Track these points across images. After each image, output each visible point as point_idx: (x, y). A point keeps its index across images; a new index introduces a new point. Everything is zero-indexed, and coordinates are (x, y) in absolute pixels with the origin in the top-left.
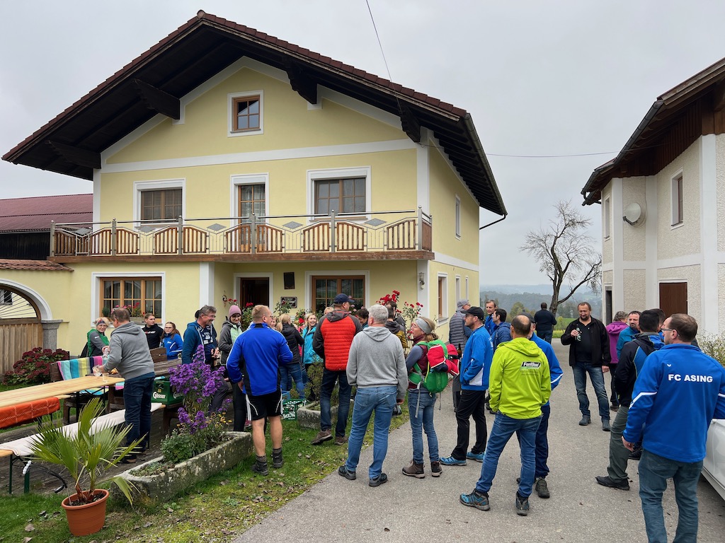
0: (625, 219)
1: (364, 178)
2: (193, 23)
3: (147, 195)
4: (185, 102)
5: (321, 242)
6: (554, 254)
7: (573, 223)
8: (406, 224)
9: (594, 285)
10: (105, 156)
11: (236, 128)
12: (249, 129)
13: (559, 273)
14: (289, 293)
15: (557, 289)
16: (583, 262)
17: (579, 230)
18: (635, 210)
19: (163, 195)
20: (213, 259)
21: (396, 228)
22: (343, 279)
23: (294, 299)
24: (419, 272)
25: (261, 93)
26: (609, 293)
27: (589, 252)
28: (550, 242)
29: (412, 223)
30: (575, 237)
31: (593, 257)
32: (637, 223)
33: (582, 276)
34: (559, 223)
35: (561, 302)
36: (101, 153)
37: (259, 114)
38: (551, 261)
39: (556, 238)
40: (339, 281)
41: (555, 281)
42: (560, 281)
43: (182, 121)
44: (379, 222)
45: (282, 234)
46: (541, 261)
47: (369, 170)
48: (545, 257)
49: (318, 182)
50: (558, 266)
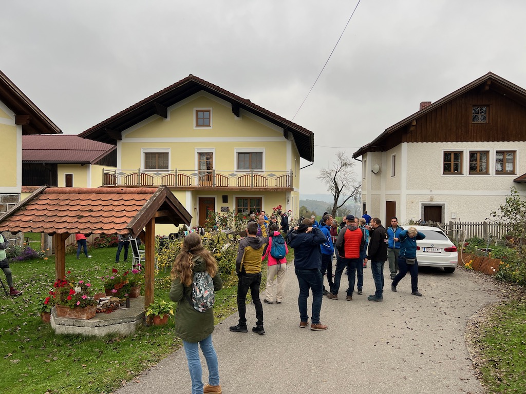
0: (372, 171)
1: (262, 153)
2: (186, 79)
3: (147, 155)
4: (170, 110)
5: (246, 183)
6: (335, 182)
7: (346, 164)
8: (285, 176)
9: (355, 199)
10: (124, 134)
11: (198, 125)
12: (204, 126)
13: (338, 192)
14: (225, 205)
15: (336, 200)
16: (351, 187)
17: (349, 168)
18: (377, 167)
19: (157, 155)
20: (194, 189)
21: (280, 178)
22: (251, 199)
23: (228, 208)
24: (287, 196)
25: (211, 109)
26: (364, 205)
27: (354, 181)
28: (333, 174)
29: (287, 176)
30: (346, 172)
31: (356, 184)
32: (378, 173)
33: (349, 194)
34: (338, 165)
35: (338, 208)
36: (122, 132)
37: (210, 119)
38: (334, 185)
39: (337, 172)
40: (249, 199)
41: (335, 197)
42: (338, 196)
43: (168, 119)
44: (274, 175)
45: (228, 179)
46: (328, 185)
47: (264, 149)
48: (330, 183)
49: (239, 153)
50: (337, 188)
